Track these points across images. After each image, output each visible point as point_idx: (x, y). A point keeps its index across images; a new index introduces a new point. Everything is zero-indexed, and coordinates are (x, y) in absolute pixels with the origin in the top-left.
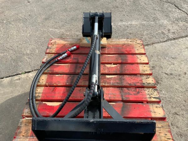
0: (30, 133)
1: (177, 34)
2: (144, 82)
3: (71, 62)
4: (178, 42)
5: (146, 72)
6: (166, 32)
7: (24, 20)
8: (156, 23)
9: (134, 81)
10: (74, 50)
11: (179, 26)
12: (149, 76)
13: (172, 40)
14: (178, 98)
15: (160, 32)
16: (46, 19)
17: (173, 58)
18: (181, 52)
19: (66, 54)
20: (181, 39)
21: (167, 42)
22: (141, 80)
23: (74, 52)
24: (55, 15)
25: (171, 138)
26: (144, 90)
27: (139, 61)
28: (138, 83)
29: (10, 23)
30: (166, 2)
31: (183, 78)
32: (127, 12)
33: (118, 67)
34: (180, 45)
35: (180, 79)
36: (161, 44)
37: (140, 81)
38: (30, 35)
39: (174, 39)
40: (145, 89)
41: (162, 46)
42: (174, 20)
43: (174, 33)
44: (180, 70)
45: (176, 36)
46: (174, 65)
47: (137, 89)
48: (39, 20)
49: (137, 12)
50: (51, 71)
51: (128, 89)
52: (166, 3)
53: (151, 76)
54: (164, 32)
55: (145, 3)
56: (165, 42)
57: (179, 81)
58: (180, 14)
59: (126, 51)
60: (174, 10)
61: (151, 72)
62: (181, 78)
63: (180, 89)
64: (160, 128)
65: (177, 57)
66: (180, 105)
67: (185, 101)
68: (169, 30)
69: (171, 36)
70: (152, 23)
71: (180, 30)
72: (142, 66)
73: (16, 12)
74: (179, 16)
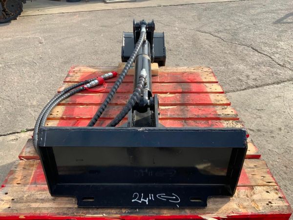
0: (31, 179)
1: (259, 81)
2: (219, 113)
3: (104, 91)
4: (263, 91)
5: (221, 102)
6: (244, 79)
7: (32, 64)
8: (227, 68)
9: (204, 113)
10: (109, 78)
11: (261, 71)
12: (226, 106)
13: (254, 88)
14: (274, 163)
15: (235, 78)
16: (65, 63)
17: (258, 110)
18: (269, 102)
19: (96, 81)
20: (268, 87)
21: (247, 90)
22: (215, 111)
23: (108, 81)
24: (79, 58)
25: (273, 181)
26: (221, 123)
27: (209, 90)
28: (210, 114)
29: (10, 68)
30: (239, 44)
31: (277, 136)
32: (185, 56)
33: (178, 97)
34: (266, 93)
35: (273, 137)
36: (239, 92)
37: (213, 112)
38: (40, 82)
39: (257, 87)
40: (222, 121)
41: (240, 95)
42: (254, 64)
43: (255, 79)
44: (271, 124)
45: (259, 83)
46: (261, 118)
47: (210, 122)
48: (55, 64)
49: (199, 56)
50: (71, 102)
51: (195, 122)
52: (239, 46)
53: (229, 106)
54: (240, 78)
55: (210, 46)
56: (243, 90)
57: (272, 139)
58: (260, 58)
59: (188, 79)
60: (252, 53)
61: (229, 102)
62: (274, 135)
63: (275, 150)
64: (253, 168)
65: (264, 108)
66: (279, 171)
67: (285, 166)
68: (248, 76)
69: (251, 83)
70: (221, 68)
71: (264, 76)
72: (214, 96)
73: (21, 54)
74: (261, 60)
